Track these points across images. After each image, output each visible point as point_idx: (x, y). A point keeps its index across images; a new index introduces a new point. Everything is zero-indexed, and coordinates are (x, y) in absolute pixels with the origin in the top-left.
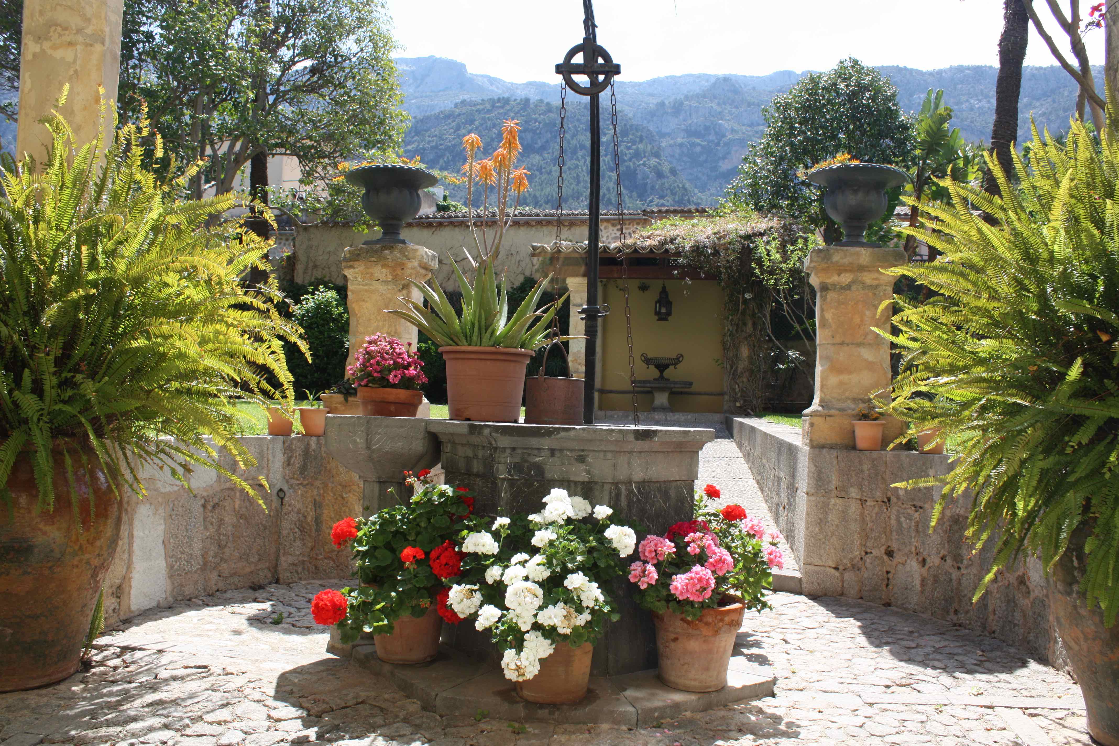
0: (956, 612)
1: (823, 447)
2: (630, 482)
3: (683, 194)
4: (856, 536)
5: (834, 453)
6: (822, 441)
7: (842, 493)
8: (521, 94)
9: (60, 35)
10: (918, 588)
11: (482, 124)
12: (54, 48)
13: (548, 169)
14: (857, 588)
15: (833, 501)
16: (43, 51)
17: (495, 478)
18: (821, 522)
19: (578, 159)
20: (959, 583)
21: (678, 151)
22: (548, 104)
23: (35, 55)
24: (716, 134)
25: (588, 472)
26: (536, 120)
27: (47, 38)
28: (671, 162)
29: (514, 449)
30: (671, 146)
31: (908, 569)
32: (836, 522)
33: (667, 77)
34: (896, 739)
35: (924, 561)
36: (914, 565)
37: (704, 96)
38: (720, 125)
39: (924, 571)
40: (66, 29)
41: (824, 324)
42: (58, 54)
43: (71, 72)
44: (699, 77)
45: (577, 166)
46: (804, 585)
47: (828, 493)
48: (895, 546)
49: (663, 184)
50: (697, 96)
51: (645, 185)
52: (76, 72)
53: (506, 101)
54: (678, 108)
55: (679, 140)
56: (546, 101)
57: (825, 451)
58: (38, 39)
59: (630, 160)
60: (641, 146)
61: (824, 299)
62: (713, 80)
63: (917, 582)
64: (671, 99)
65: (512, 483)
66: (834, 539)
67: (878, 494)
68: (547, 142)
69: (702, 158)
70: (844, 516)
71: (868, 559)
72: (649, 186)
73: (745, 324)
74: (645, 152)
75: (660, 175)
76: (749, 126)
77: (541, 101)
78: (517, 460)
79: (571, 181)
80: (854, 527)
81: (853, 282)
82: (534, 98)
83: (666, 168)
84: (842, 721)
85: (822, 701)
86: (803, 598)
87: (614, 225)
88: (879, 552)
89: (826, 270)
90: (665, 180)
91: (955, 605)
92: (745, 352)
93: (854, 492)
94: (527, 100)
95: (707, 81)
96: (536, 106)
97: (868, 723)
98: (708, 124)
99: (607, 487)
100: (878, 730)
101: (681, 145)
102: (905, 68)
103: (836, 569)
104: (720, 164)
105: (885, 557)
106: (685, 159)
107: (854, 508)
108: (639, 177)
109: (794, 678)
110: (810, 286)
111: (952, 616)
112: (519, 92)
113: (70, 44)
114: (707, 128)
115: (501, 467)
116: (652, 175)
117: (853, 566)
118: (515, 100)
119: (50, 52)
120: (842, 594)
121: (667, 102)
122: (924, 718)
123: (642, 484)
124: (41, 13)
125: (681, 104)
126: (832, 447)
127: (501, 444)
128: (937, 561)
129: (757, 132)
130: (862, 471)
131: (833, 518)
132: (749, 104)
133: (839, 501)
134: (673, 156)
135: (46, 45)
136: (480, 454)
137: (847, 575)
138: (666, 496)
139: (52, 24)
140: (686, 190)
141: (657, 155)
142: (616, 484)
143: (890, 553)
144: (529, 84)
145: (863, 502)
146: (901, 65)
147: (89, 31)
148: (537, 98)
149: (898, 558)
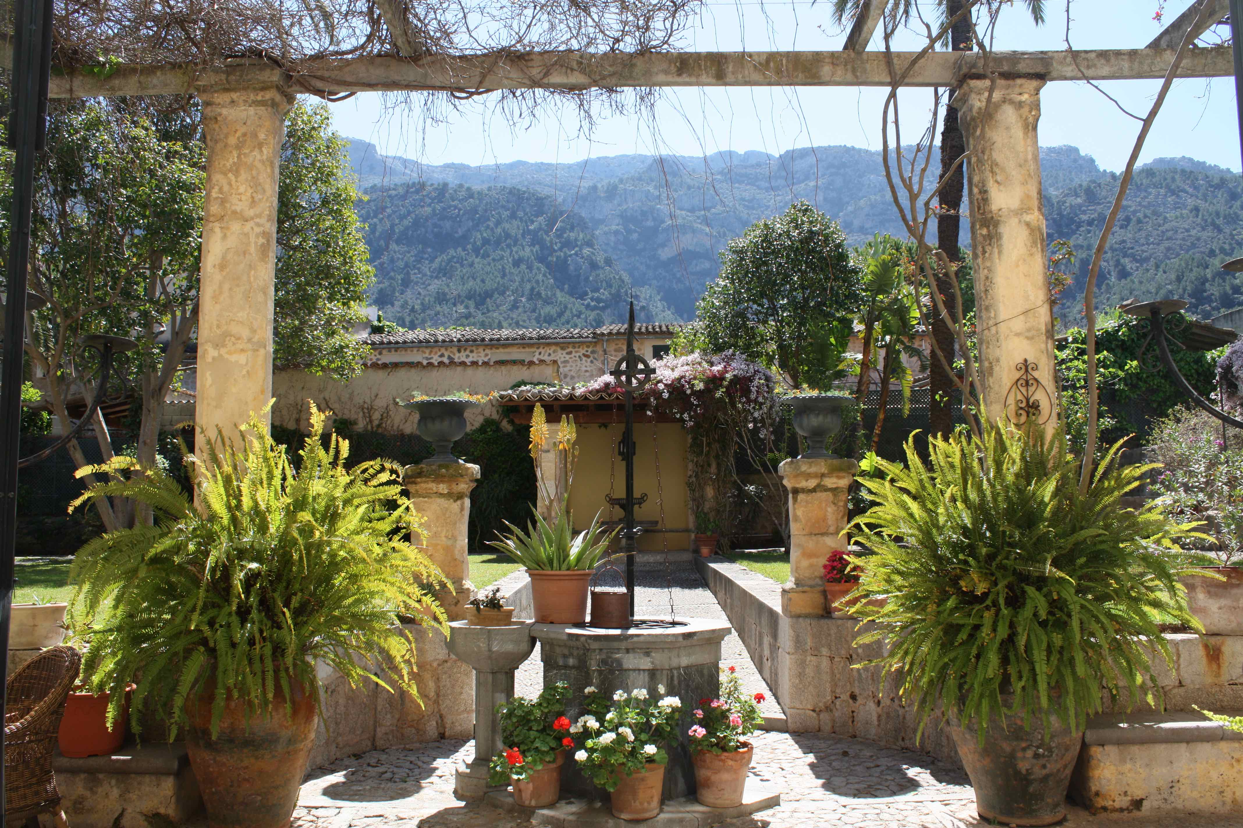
0: (903, 739)
1: (798, 616)
2: (679, 668)
3: (620, 286)
4: (828, 685)
5: (808, 621)
6: (798, 611)
7: (816, 653)
8: (438, 178)
9: (234, 344)
10: (876, 723)
11: (394, 212)
12: (230, 353)
13: (470, 260)
14: (830, 725)
15: (809, 658)
16: (220, 356)
17: (588, 669)
18: (801, 675)
19: (502, 249)
20: (904, 718)
21: (613, 238)
22: (469, 189)
23: (214, 358)
24: (654, 219)
25: (652, 663)
26: (456, 207)
27: (224, 346)
28: (605, 251)
29: (601, 650)
30: (606, 233)
31: (867, 708)
32: (812, 674)
33: (599, 158)
34: (862, 825)
35: (879, 703)
36: (872, 705)
37: (640, 179)
38: (658, 210)
39: (879, 709)
40: (239, 339)
41: (796, 519)
42: (233, 358)
43: (244, 372)
44: (634, 158)
45: (502, 258)
46: (789, 724)
47: (805, 651)
48: (857, 691)
49: (598, 275)
50: (633, 179)
51: (579, 276)
52: (248, 372)
53: (422, 186)
54: (612, 192)
55: (614, 227)
56: (466, 185)
57: (801, 620)
58: (216, 346)
59: (561, 249)
60: (572, 235)
61: (795, 500)
62: (650, 161)
63: (875, 718)
64: (605, 182)
65: (600, 672)
66: (811, 688)
67: (843, 652)
68: (469, 230)
69: (640, 246)
70: (818, 667)
71: (838, 702)
72: (582, 278)
73: (709, 465)
74: (576, 240)
75: (594, 266)
76: (689, 211)
77: (461, 186)
78: (604, 656)
79: (496, 273)
80: (826, 677)
81: (818, 485)
82: (452, 181)
83: (600, 259)
84: (827, 817)
85: (813, 806)
86: (787, 735)
87: (563, 349)
88: (845, 697)
89: (796, 476)
90: (600, 272)
91: (903, 734)
92: (710, 492)
93: (825, 651)
94: (445, 185)
95: (643, 162)
96: (455, 191)
97: (843, 817)
98: (645, 209)
99: (665, 672)
100: (849, 821)
101: (616, 233)
102: (853, 148)
103: (814, 711)
104: (660, 252)
105: (851, 701)
106: (621, 247)
107: (825, 663)
108: (572, 268)
109: (792, 794)
110: (784, 486)
111: (901, 743)
112: (435, 175)
113: (242, 350)
114: (644, 214)
115: (593, 662)
116: (585, 266)
117: (827, 708)
118: (432, 185)
119: (226, 356)
120: (819, 730)
121: (599, 186)
122: (878, 811)
123: (686, 668)
124: (218, 327)
125: (615, 187)
126: (806, 616)
127: (592, 647)
128: (888, 702)
129: (698, 218)
130: (829, 635)
131: (810, 671)
132: (689, 188)
133: (813, 658)
134: (607, 244)
135: (223, 351)
136: (575, 653)
137: (822, 716)
138: (702, 675)
139: (227, 334)
140: (623, 281)
141: (589, 244)
142: (671, 670)
143: (853, 697)
144: (447, 166)
145: (832, 659)
146: (849, 145)
147: (255, 340)
148: (457, 182)
149: (860, 700)
